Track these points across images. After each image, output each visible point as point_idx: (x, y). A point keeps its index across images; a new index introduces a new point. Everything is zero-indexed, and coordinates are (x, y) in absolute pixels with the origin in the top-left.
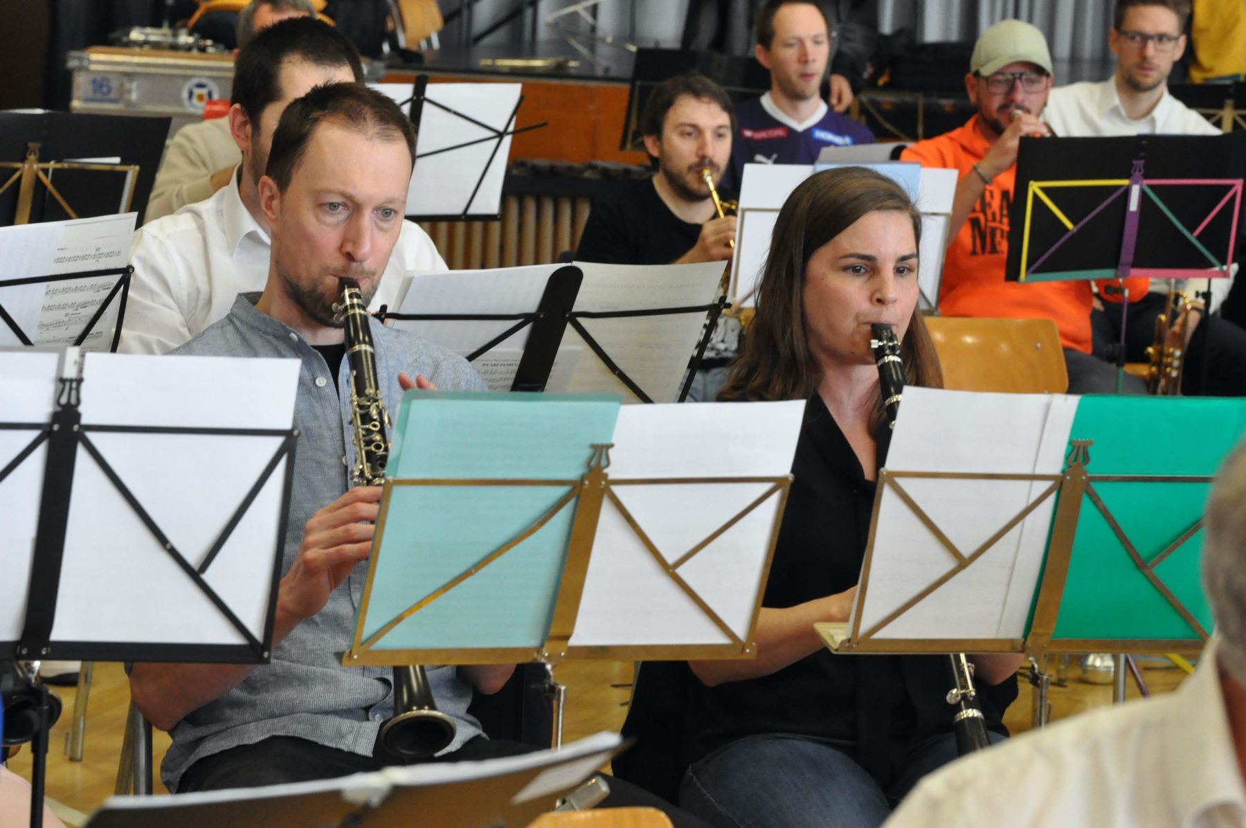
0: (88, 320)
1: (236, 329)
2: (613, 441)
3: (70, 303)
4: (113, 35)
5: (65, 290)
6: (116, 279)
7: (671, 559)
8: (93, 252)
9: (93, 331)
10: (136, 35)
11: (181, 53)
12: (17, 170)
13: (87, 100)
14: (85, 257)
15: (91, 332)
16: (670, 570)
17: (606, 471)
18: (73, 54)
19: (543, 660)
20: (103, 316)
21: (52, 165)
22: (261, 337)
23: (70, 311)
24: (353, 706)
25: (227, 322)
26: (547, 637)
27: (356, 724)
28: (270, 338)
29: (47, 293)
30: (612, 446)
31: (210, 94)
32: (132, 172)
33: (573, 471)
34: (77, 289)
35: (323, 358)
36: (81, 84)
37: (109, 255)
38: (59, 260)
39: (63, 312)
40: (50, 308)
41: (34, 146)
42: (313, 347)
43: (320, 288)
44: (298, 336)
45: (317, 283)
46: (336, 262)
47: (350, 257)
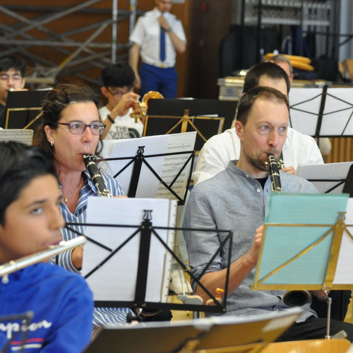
0: (180, 170)
1: (229, 174)
2: (346, 211)
3: (173, 163)
5: (171, 159)
6: (189, 155)
8: (181, 145)
9: (182, 173)
13: (225, 96)
14: (178, 147)
15: (181, 173)
17: (344, 222)
19: (323, 289)
20: (185, 168)
22: (238, 176)
23: (173, 166)
24: (268, 305)
25: (226, 170)
28: (240, 176)
29: (165, 160)
30: (346, 213)
33: (332, 222)
34: (175, 158)
35: (258, 182)
36: (222, 90)
37: (187, 146)
38: (169, 148)
40: (166, 165)
41: (187, 111)
42: (255, 179)
43: (261, 158)
44: (248, 176)
45: (259, 156)
46: (266, 148)
47: (271, 145)
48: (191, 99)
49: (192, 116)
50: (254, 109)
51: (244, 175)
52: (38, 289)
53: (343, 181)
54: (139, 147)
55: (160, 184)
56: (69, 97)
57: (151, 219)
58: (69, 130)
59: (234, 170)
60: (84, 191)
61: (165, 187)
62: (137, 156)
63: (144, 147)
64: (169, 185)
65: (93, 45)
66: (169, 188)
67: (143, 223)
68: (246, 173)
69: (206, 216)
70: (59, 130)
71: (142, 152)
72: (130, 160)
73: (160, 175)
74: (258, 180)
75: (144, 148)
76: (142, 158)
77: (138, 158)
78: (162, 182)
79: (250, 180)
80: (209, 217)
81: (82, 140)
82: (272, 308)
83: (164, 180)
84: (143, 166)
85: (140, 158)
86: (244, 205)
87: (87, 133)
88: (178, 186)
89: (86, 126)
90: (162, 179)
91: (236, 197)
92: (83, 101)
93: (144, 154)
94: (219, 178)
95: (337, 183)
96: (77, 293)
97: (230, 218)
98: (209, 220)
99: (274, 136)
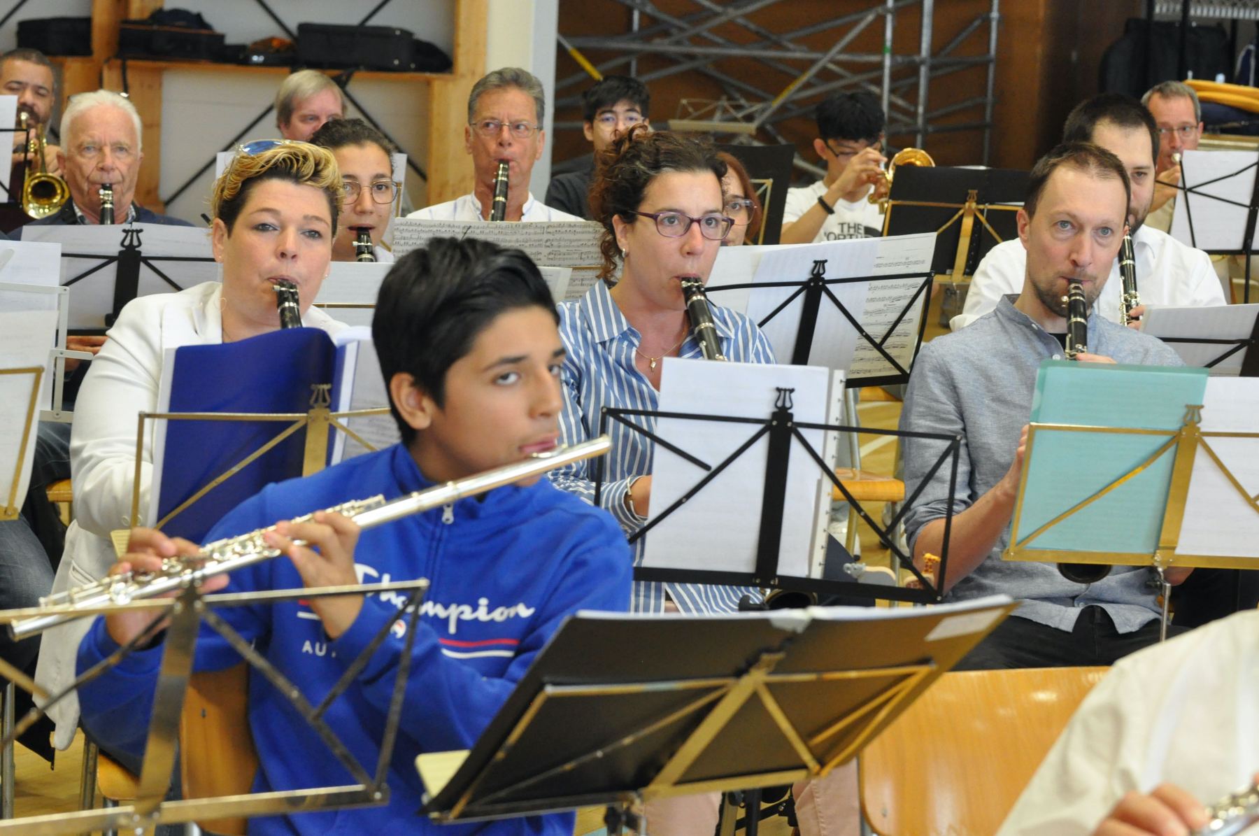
0: (902, 310)
1: (999, 321)
2: (1203, 403)
3: (887, 297)
5: (883, 287)
6: (922, 281)
7: (1252, 495)
8: (904, 260)
9: (906, 317)
14: (897, 264)
15: (904, 318)
16: (1252, 502)
17: (1199, 425)
19: (1156, 564)
20: (912, 308)
21: (987, 207)
22: (1015, 325)
23: (888, 302)
24: (1063, 594)
25: (993, 314)
26: (1158, 547)
27: (1063, 608)
28: (1021, 326)
29: (870, 289)
30: (1202, 407)
33: (1172, 425)
34: (892, 287)
35: (1054, 340)
37: (916, 263)
38: (878, 266)
39: (883, 303)
40: (872, 300)
41: (974, 192)
42: (1050, 334)
43: (1055, 288)
44: (1037, 327)
45: (1052, 284)
46: (1066, 267)
47: (1075, 263)
48: (982, 168)
49: (984, 203)
50: (1050, 186)
51: (1029, 326)
52: (515, 538)
53: (1242, 343)
54: (816, 262)
55: (859, 339)
56: (661, 157)
57: (791, 408)
58: (656, 227)
59: (1009, 313)
60: (686, 348)
61: (870, 345)
62: (810, 280)
63: (826, 261)
64: (878, 341)
65: (844, 57)
66: (879, 347)
67: (774, 415)
68: (1033, 321)
69: (944, 404)
70: (639, 226)
71: (821, 271)
72: (797, 288)
73: (860, 322)
74: (1056, 335)
75: (826, 264)
76: (821, 284)
77: (812, 284)
78: (864, 334)
79: (1040, 335)
80: (951, 407)
81: (681, 249)
82: (1071, 601)
83: (867, 329)
84: (824, 298)
85: (816, 284)
86: (1024, 386)
87: (693, 236)
88: (899, 343)
89: (692, 221)
90: (864, 328)
91: (1009, 369)
92: (689, 169)
93: (826, 276)
94: (977, 329)
95: (1230, 347)
96: (590, 550)
97: (994, 411)
98: (949, 413)
99: (1080, 244)
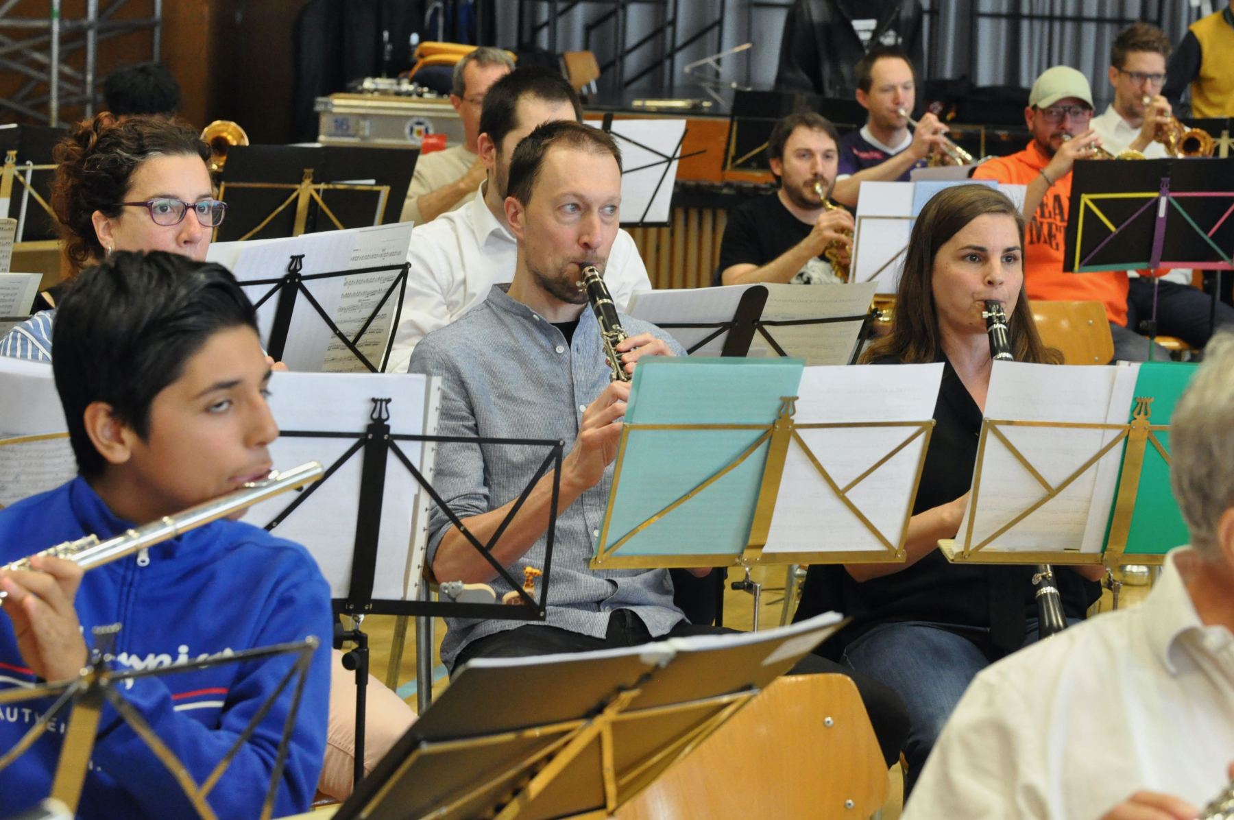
0: (376, 305)
1: (493, 312)
2: (798, 395)
3: (362, 291)
4: (352, 85)
5: (359, 282)
6: (397, 272)
7: (841, 486)
8: (380, 252)
9: (380, 313)
10: (368, 84)
11: (403, 98)
12: (295, 190)
13: (330, 135)
14: (374, 256)
15: (378, 314)
16: (840, 494)
17: (792, 418)
18: (320, 99)
20: (387, 301)
21: (322, 186)
22: (513, 317)
23: (362, 298)
24: (588, 600)
25: (485, 306)
26: (746, 546)
27: (591, 614)
28: (519, 317)
29: (345, 284)
30: (797, 398)
31: (427, 130)
32: (385, 191)
33: (766, 418)
34: (368, 280)
35: (560, 331)
36: (325, 122)
37: (392, 254)
38: (355, 259)
39: (358, 298)
40: (347, 296)
41: (309, 171)
42: (553, 324)
43: (565, 275)
44: (539, 317)
45: (561, 271)
46: (576, 251)
47: (587, 246)
49: (319, 183)
50: (546, 169)
51: (527, 316)
52: (211, 577)
53: (724, 326)
54: (293, 258)
55: (332, 337)
56: (146, 142)
57: (387, 419)
58: (148, 216)
59: (504, 304)
61: (343, 344)
62: (286, 277)
63: (303, 256)
64: (351, 339)
66: (351, 346)
67: (370, 428)
68: (533, 311)
70: (126, 217)
71: (298, 267)
72: (272, 286)
73: (334, 319)
74: (559, 325)
75: (303, 260)
76: (297, 280)
77: (288, 281)
78: (338, 332)
79: (542, 326)
80: (460, 404)
81: (177, 239)
82: (595, 606)
83: (341, 327)
84: (300, 298)
85: (292, 281)
87: (190, 224)
88: (371, 341)
89: (187, 207)
90: (338, 326)
91: (512, 364)
92: (178, 152)
93: (303, 272)
94: (472, 322)
95: (712, 331)
96: (295, 586)
97: (501, 409)
99: (591, 226)
